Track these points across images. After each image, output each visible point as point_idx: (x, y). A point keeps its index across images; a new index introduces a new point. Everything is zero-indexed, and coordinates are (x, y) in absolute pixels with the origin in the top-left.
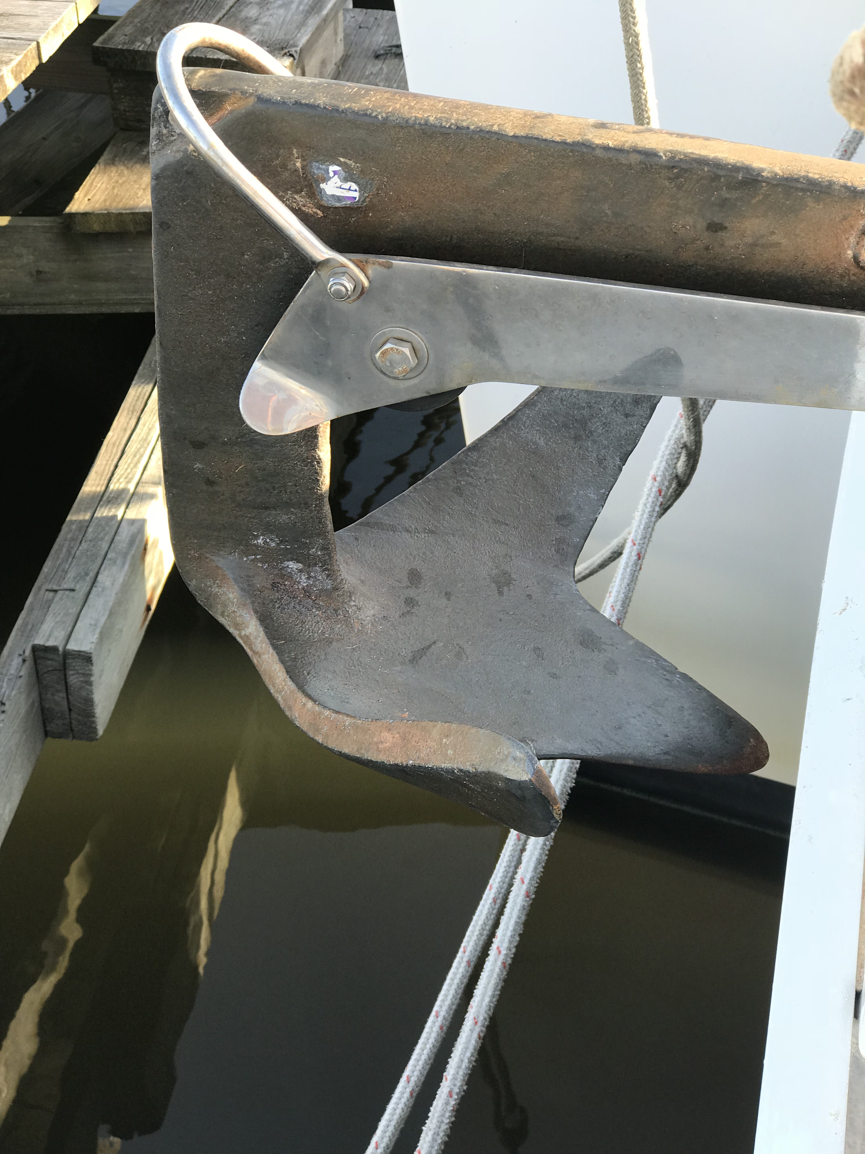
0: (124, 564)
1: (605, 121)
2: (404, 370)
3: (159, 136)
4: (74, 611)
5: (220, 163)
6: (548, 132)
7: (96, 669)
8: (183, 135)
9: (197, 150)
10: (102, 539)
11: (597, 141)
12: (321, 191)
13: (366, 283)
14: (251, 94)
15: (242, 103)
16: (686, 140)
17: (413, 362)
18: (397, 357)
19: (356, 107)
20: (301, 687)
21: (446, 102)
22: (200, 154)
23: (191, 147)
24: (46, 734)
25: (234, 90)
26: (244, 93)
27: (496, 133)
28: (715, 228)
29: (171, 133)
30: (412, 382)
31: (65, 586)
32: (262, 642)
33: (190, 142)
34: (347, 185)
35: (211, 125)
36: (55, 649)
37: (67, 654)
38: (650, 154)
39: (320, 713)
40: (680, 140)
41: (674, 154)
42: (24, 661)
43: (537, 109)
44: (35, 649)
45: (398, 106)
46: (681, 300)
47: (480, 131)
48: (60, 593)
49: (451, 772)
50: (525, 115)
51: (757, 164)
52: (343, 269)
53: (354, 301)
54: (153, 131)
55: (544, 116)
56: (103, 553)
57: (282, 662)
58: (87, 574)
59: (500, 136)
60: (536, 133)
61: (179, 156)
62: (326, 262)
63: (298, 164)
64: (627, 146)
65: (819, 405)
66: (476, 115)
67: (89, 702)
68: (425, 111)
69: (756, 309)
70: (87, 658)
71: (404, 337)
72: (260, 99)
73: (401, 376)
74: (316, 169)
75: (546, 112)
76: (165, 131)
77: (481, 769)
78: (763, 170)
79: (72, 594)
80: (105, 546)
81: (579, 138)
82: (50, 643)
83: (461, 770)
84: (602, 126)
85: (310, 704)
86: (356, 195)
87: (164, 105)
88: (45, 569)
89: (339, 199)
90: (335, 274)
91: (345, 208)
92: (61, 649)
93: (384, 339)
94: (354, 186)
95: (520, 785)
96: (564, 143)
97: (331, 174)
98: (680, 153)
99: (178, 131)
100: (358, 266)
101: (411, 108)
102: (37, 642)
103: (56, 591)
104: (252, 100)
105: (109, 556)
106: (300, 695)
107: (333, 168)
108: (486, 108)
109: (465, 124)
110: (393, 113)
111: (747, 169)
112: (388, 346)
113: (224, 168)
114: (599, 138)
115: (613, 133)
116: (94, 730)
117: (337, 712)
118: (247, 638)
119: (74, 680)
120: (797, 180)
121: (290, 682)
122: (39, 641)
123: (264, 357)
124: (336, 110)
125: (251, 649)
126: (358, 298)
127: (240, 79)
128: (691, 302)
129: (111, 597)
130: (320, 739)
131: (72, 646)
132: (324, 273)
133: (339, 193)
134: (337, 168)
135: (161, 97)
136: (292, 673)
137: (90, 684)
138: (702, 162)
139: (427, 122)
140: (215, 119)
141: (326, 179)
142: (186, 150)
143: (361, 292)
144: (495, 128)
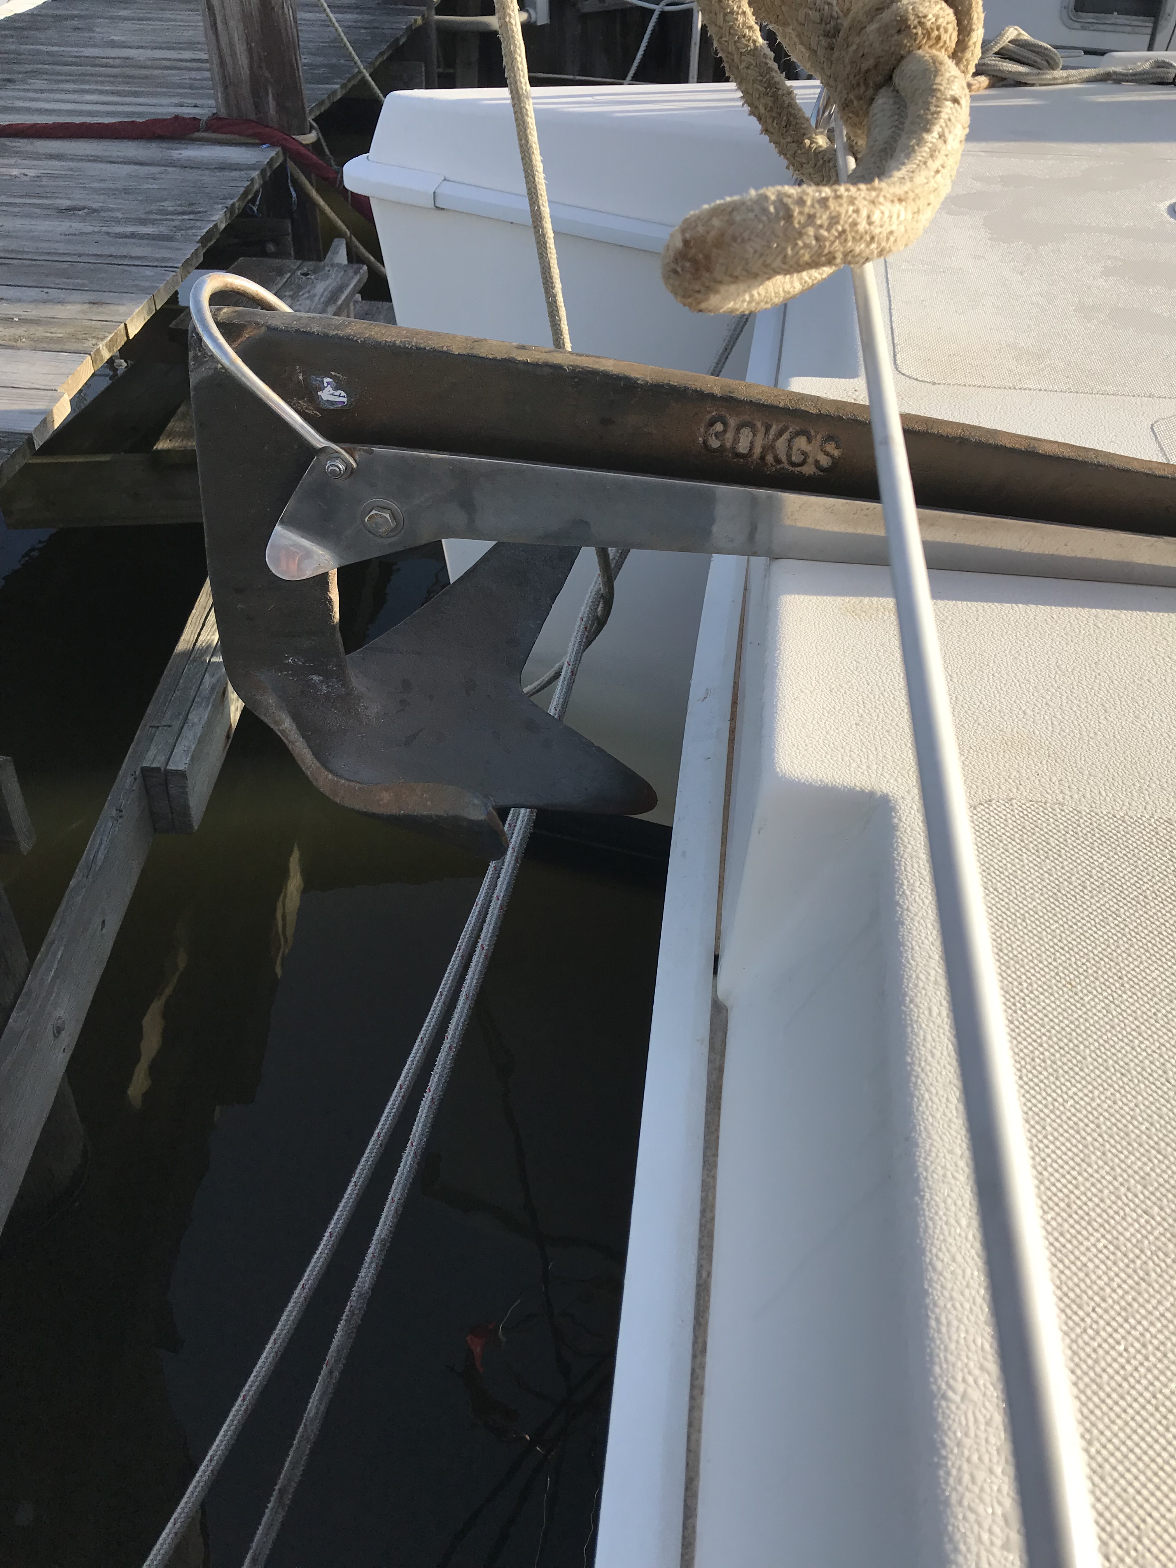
0: (207, 706)
1: (525, 344)
2: (386, 531)
3: (196, 357)
4: (171, 741)
5: (239, 375)
6: (483, 352)
7: (190, 782)
8: (212, 356)
9: (223, 367)
10: (191, 688)
11: (519, 359)
12: (319, 397)
13: (355, 465)
14: (263, 325)
15: (255, 332)
16: (584, 358)
17: (393, 524)
18: (380, 520)
19: (341, 333)
20: (324, 764)
21: (408, 330)
22: (226, 370)
23: (220, 366)
24: (155, 829)
25: (250, 322)
26: (257, 324)
27: (445, 352)
28: (606, 422)
29: (204, 355)
30: (393, 539)
31: (164, 723)
32: (294, 734)
33: (218, 362)
34: (337, 393)
35: (233, 349)
36: (158, 769)
37: (168, 773)
38: (558, 368)
39: (338, 782)
40: (579, 358)
41: (575, 367)
42: (135, 779)
43: (476, 337)
44: (144, 770)
45: (373, 333)
46: (584, 475)
47: (434, 351)
48: (160, 728)
49: (430, 817)
50: (467, 339)
51: (633, 375)
52: (337, 455)
53: (346, 479)
54: (191, 354)
55: (482, 340)
56: (191, 698)
57: (310, 747)
58: (180, 714)
59: (448, 354)
60: (475, 352)
61: (211, 372)
62: (323, 449)
63: (301, 377)
64: (540, 362)
65: (682, 550)
66: (430, 339)
67: (186, 807)
68: (393, 336)
69: (635, 480)
70: (182, 775)
71: (385, 505)
72: (270, 329)
73: (384, 535)
74: (315, 380)
75: (482, 337)
76: (199, 354)
77: (451, 813)
78: (638, 379)
79: (169, 729)
80: (193, 693)
81: (506, 356)
82: (154, 766)
83: (437, 816)
84: (523, 347)
85: (330, 776)
86: (345, 400)
87: (198, 334)
88: (149, 711)
89: (332, 403)
90: (331, 459)
91: (336, 410)
92: (162, 769)
93: (369, 509)
94: (343, 394)
95: (478, 823)
96: (495, 359)
97: (326, 385)
98: (579, 367)
99: (210, 354)
100: (347, 452)
101: (383, 334)
102: (144, 765)
103: (158, 727)
104: (263, 329)
105: (196, 700)
106: (323, 770)
107: (326, 380)
108: (438, 334)
109: (422, 346)
110: (369, 338)
111: (627, 379)
112: (374, 512)
113: (243, 379)
114: (520, 356)
115: (530, 352)
116: (191, 826)
117: (350, 781)
118: (283, 732)
119: (173, 791)
120: (662, 386)
121: (315, 761)
122: (146, 764)
123: (283, 523)
124: (326, 335)
125: (287, 738)
126: (349, 476)
127: (255, 314)
128: (590, 476)
129: (199, 730)
130: (337, 800)
131: (171, 767)
132: (322, 457)
133: (332, 398)
134: (329, 380)
135: (195, 328)
136: (316, 754)
137: (186, 794)
138: (594, 373)
139: (394, 343)
140: (236, 344)
141: (322, 388)
142: (216, 368)
143: (350, 472)
144: (445, 349)
